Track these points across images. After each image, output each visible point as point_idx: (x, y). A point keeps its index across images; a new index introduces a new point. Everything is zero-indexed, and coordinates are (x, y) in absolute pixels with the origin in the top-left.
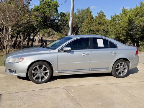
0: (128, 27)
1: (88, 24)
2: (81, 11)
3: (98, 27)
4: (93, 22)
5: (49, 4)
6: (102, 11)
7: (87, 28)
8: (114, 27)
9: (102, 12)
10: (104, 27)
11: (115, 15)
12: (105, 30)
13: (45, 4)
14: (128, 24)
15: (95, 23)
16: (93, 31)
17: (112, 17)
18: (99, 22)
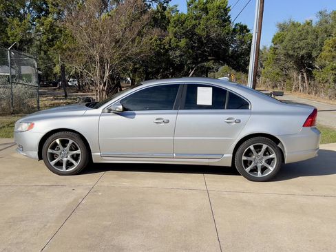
5: (206, 8)
13: (196, 7)
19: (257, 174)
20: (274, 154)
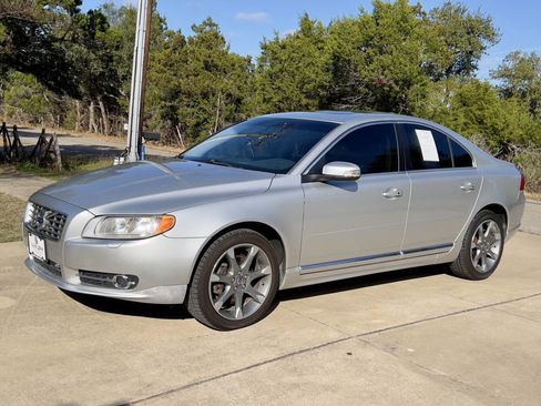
0: (331, 87)
1: (165, 65)
2: (120, 15)
3: (205, 81)
4: (186, 62)
6: (209, 19)
7: (163, 82)
8: (277, 83)
9: (211, 25)
10: (227, 83)
11: (277, 39)
12: (229, 95)
14: (329, 76)
15: (192, 65)
16: (189, 95)
17: (264, 47)
18: (206, 63)
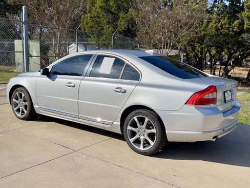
19: (140, 147)
20: (155, 129)
